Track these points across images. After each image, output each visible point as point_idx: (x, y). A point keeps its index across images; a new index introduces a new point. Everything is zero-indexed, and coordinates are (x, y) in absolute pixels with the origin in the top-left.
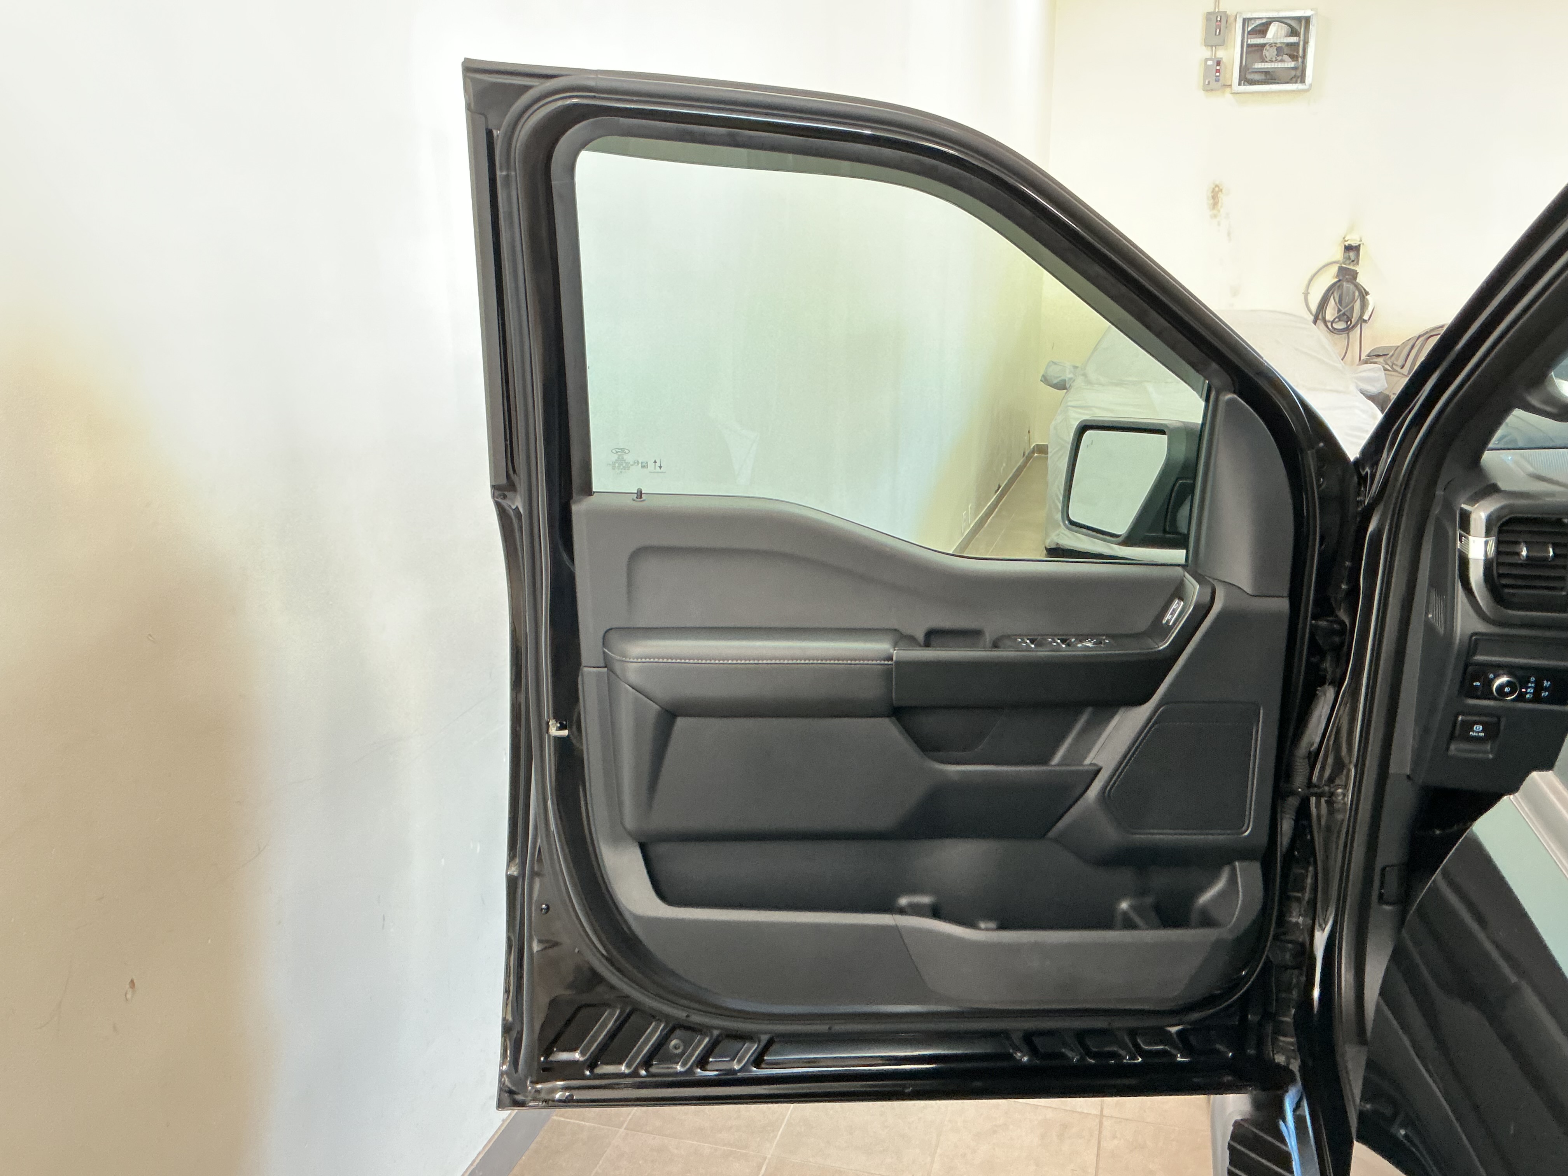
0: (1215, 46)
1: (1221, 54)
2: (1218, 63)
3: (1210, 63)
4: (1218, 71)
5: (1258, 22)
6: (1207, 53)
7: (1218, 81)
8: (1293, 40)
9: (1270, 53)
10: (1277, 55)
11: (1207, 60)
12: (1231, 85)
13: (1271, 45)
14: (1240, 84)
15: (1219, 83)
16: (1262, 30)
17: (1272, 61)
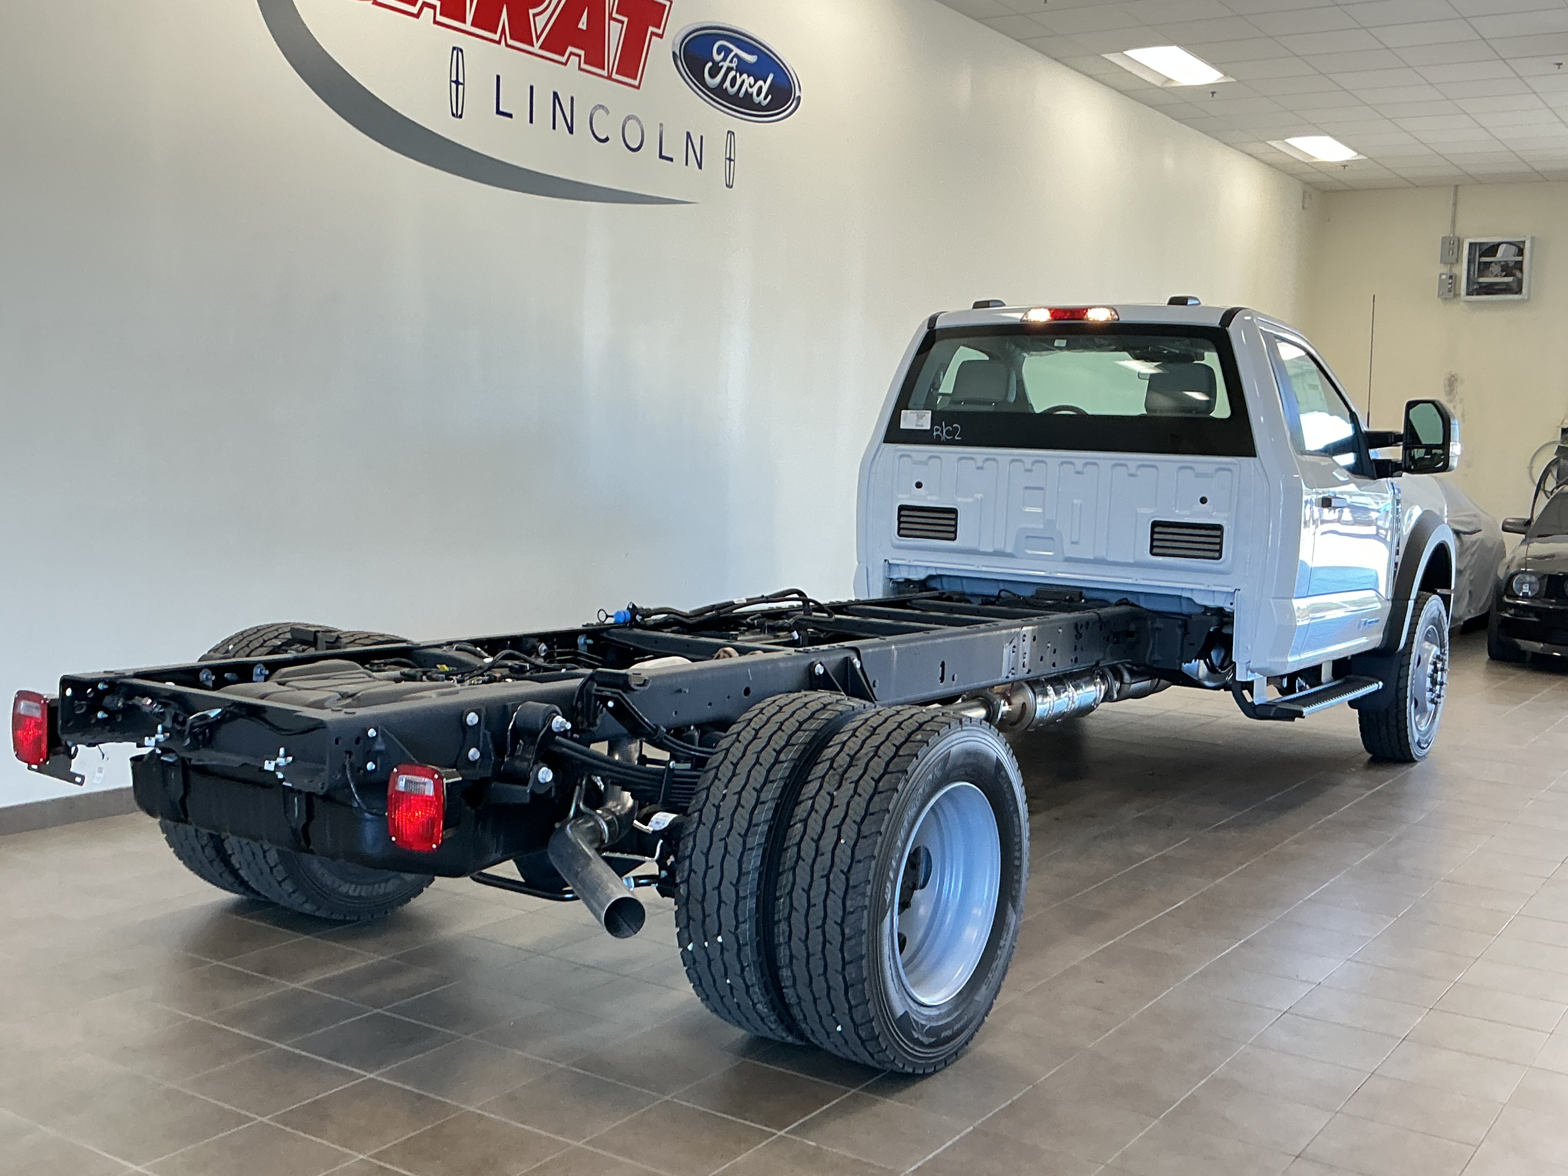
0: (1451, 264)
1: (1456, 270)
2: (1451, 277)
3: (1444, 277)
4: (1451, 283)
5: (1489, 245)
6: (1445, 269)
7: (1450, 291)
8: (1519, 259)
9: (1496, 269)
10: (1502, 271)
11: (1441, 275)
12: (1460, 295)
13: (1496, 263)
14: (1468, 294)
15: (1452, 293)
16: (1493, 249)
17: (1496, 276)
